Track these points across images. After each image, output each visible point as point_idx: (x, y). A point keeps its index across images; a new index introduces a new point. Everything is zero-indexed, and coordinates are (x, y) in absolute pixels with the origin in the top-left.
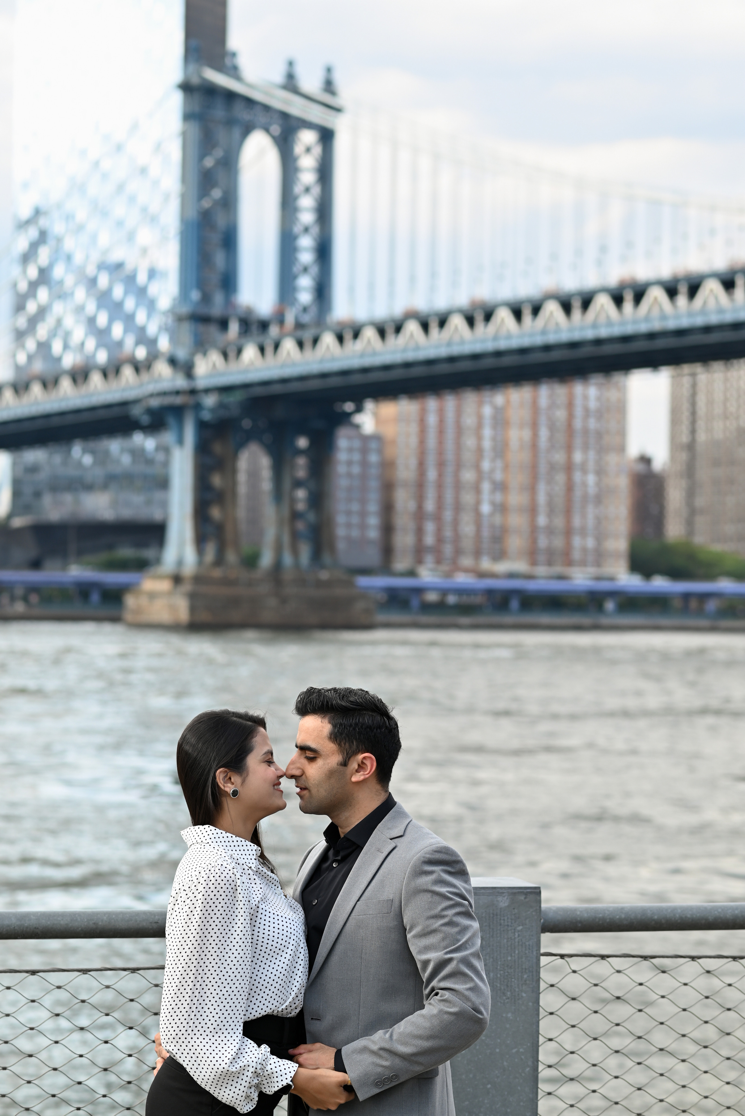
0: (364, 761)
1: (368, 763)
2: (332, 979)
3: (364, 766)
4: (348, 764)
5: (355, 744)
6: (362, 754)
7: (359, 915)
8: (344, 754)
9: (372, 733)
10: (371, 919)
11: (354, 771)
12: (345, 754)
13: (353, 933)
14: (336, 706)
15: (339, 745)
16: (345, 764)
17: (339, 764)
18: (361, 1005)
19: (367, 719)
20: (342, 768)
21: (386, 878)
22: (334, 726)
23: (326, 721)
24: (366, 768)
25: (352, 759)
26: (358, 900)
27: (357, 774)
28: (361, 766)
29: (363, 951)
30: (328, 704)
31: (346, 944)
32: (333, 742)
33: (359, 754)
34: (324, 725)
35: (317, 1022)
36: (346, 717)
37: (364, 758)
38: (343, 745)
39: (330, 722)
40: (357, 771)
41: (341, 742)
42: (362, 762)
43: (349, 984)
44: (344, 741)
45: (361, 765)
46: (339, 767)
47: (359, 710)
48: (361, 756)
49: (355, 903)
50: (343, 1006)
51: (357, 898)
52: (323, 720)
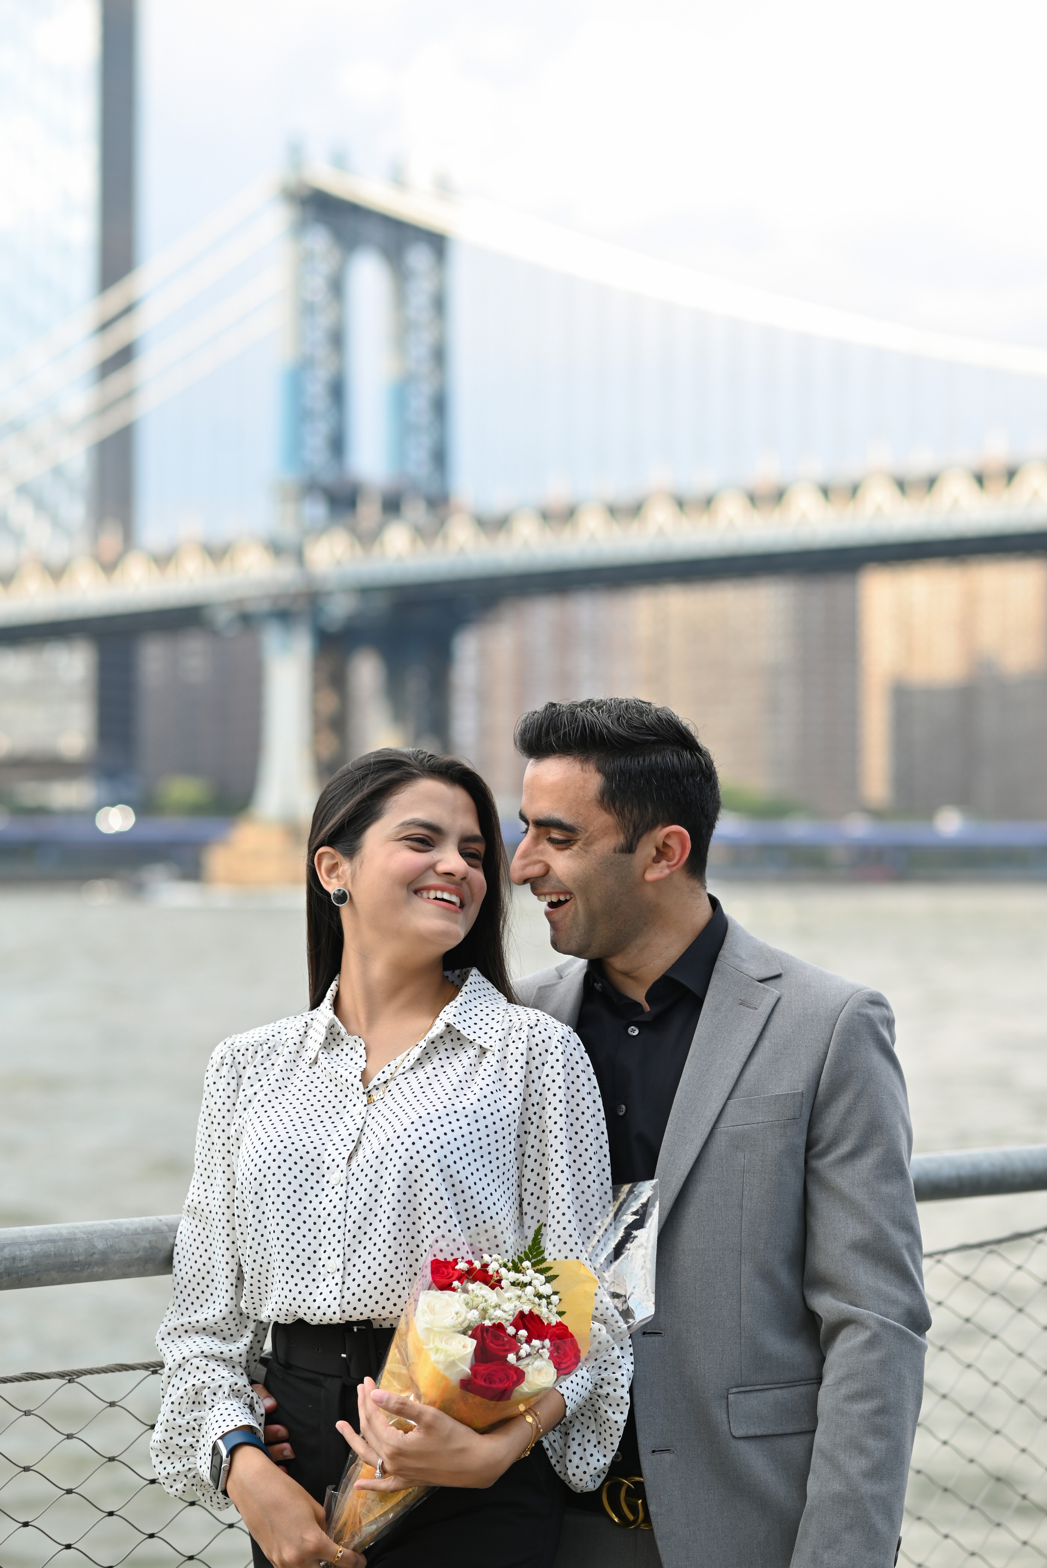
0: (670, 842)
1: (673, 843)
2: (684, 1251)
3: (666, 850)
4: (636, 848)
5: (650, 810)
6: (664, 827)
7: (734, 1124)
8: (629, 831)
9: (680, 787)
10: (762, 1131)
11: (649, 861)
12: (631, 831)
13: (724, 1161)
14: (609, 737)
15: (620, 814)
16: (629, 848)
17: (617, 850)
18: (742, 1299)
19: (670, 758)
20: (624, 857)
21: (782, 1054)
22: (609, 777)
23: (591, 767)
24: (671, 854)
25: (644, 839)
26: (729, 1098)
27: (655, 865)
28: (662, 853)
29: (746, 1193)
30: (595, 735)
31: (710, 1181)
32: (607, 810)
33: (658, 829)
34: (587, 775)
35: (653, 1338)
36: (631, 758)
37: (668, 836)
38: (628, 815)
39: (599, 770)
40: (656, 860)
41: (623, 808)
42: (665, 845)
43: (718, 1259)
44: (630, 807)
45: (662, 849)
46: (617, 855)
47: (653, 742)
48: (661, 833)
49: (723, 1102)
50: (707, 1303)
51: (726, 1095)
52: (586, 767)
